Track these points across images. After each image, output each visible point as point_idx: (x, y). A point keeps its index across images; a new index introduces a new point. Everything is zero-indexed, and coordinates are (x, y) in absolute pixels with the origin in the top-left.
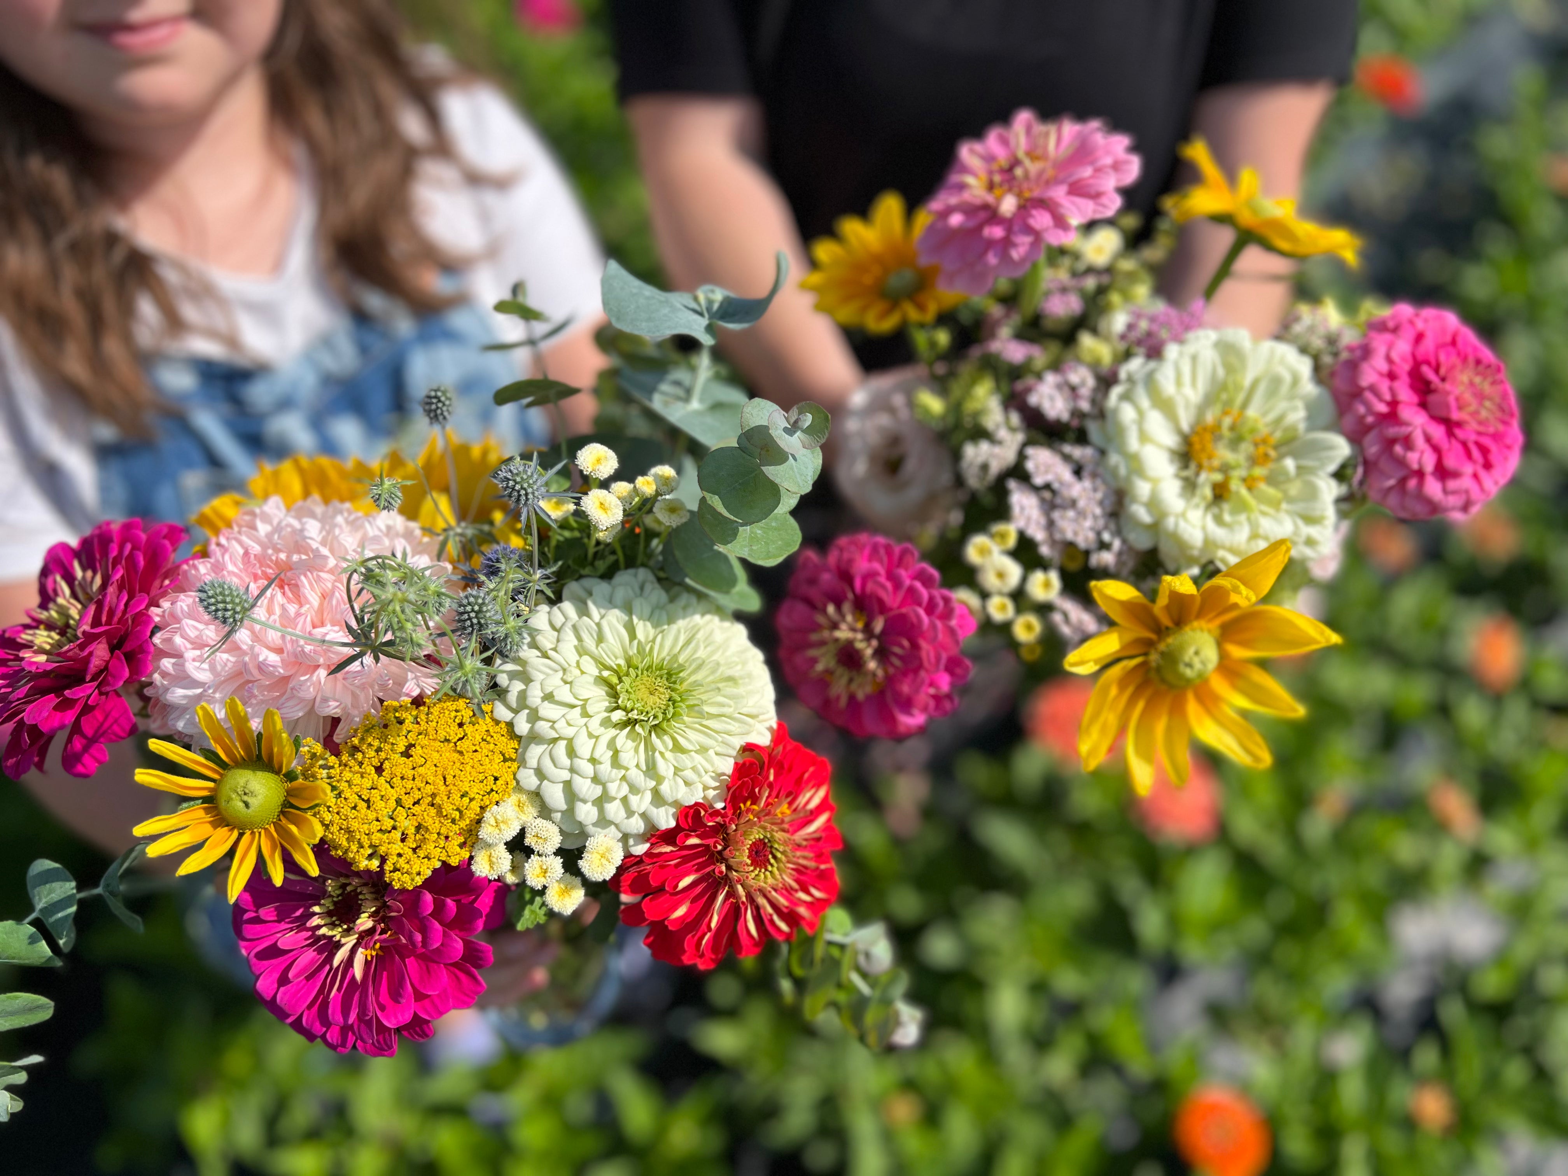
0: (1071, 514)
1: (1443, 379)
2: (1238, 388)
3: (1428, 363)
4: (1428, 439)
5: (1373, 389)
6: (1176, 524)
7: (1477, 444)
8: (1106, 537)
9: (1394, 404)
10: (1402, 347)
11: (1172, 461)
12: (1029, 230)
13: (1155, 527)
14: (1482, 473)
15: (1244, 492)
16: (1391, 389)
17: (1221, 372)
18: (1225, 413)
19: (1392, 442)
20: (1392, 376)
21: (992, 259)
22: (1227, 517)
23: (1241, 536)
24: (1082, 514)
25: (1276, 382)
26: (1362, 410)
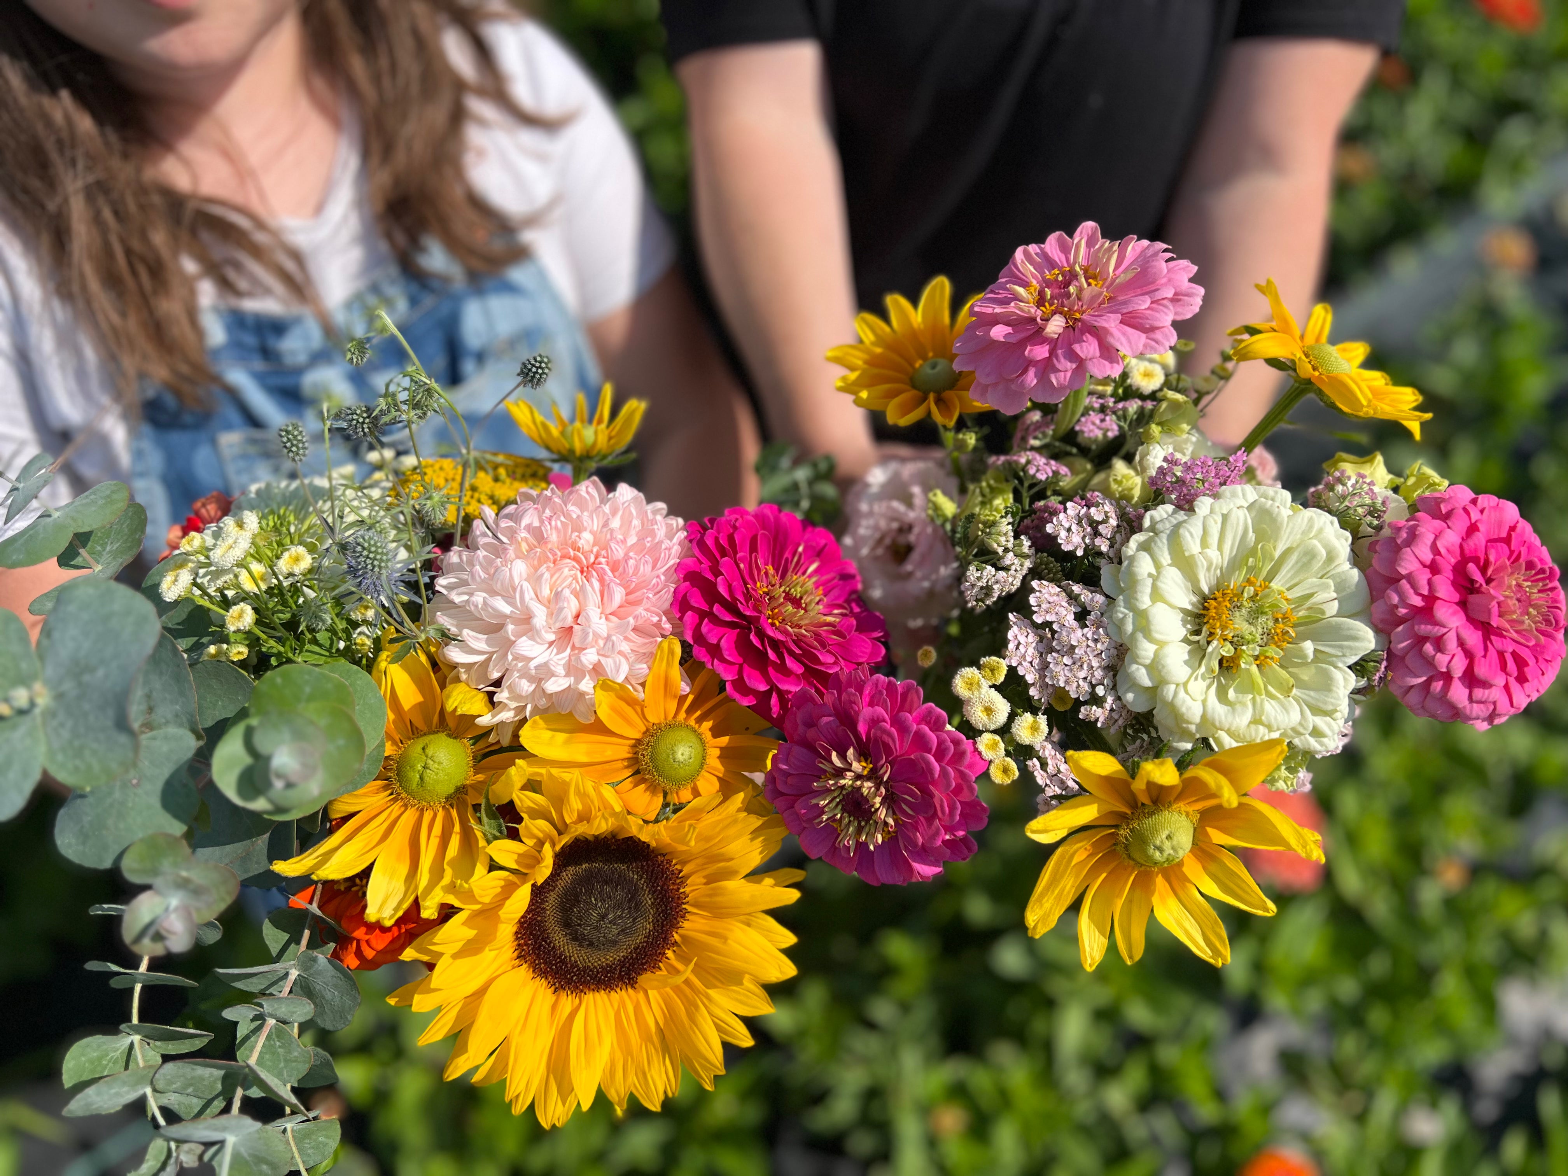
0: (1066, 660)
1: (1489, 581)
2: (1267, 556)
3: (1475, 560)
4: (1461, 643)
5: (1409, 578)
6: (1176, 693)
7: (1514, 654)
8: (1100, 691)
9: (1431, 599)
10: (1451, 538)
11: (1184, 623)
12: (1073, 356)
13: (1154, 692)
14: (1514, 686)
15: (1254, 669)
16: (1429, 582)
17: (1251, 536)
18: (1249, 582)
19: (1423, 640)
20: (1434, 568)
21: (1031, 379)
22: (1231, 694)
23: (1242, 720)
24: (1078, 663)
25: (1310, 555)
26: (1395, 599)
